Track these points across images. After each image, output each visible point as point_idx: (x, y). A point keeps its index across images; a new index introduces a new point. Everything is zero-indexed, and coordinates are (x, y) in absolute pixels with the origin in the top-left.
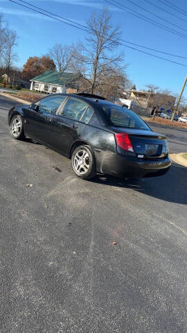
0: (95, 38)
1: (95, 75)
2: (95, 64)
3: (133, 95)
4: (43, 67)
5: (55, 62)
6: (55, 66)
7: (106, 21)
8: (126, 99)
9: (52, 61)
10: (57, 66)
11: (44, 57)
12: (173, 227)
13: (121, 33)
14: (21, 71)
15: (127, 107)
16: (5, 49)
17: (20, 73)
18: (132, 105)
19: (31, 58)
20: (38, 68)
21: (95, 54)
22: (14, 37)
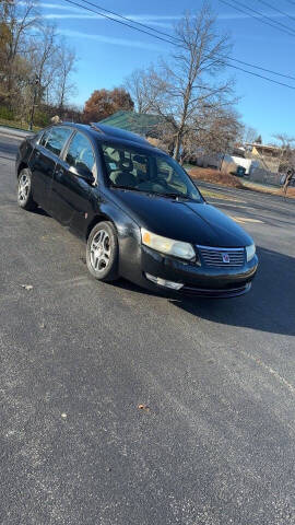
0: (187, 54)
1: (185, 115)
2: (187, 96)
3: (255, 152)
4: (115, 105)
5: (133, 97)
6: (132, 104)
7: (207, 27)
8: (244, 157)
9: (128, 95)
10: (136, 105)
11: (116, 90)
12: (272, 379)
13: (231, 46)
14: (81, 111)
15: (244, 170)
16: (57, 78)
17: (79, 114)
18: (251, 167)
19: (97, 92)
20: (107, 107)
21: (186, 80)
22: (71, 59)
